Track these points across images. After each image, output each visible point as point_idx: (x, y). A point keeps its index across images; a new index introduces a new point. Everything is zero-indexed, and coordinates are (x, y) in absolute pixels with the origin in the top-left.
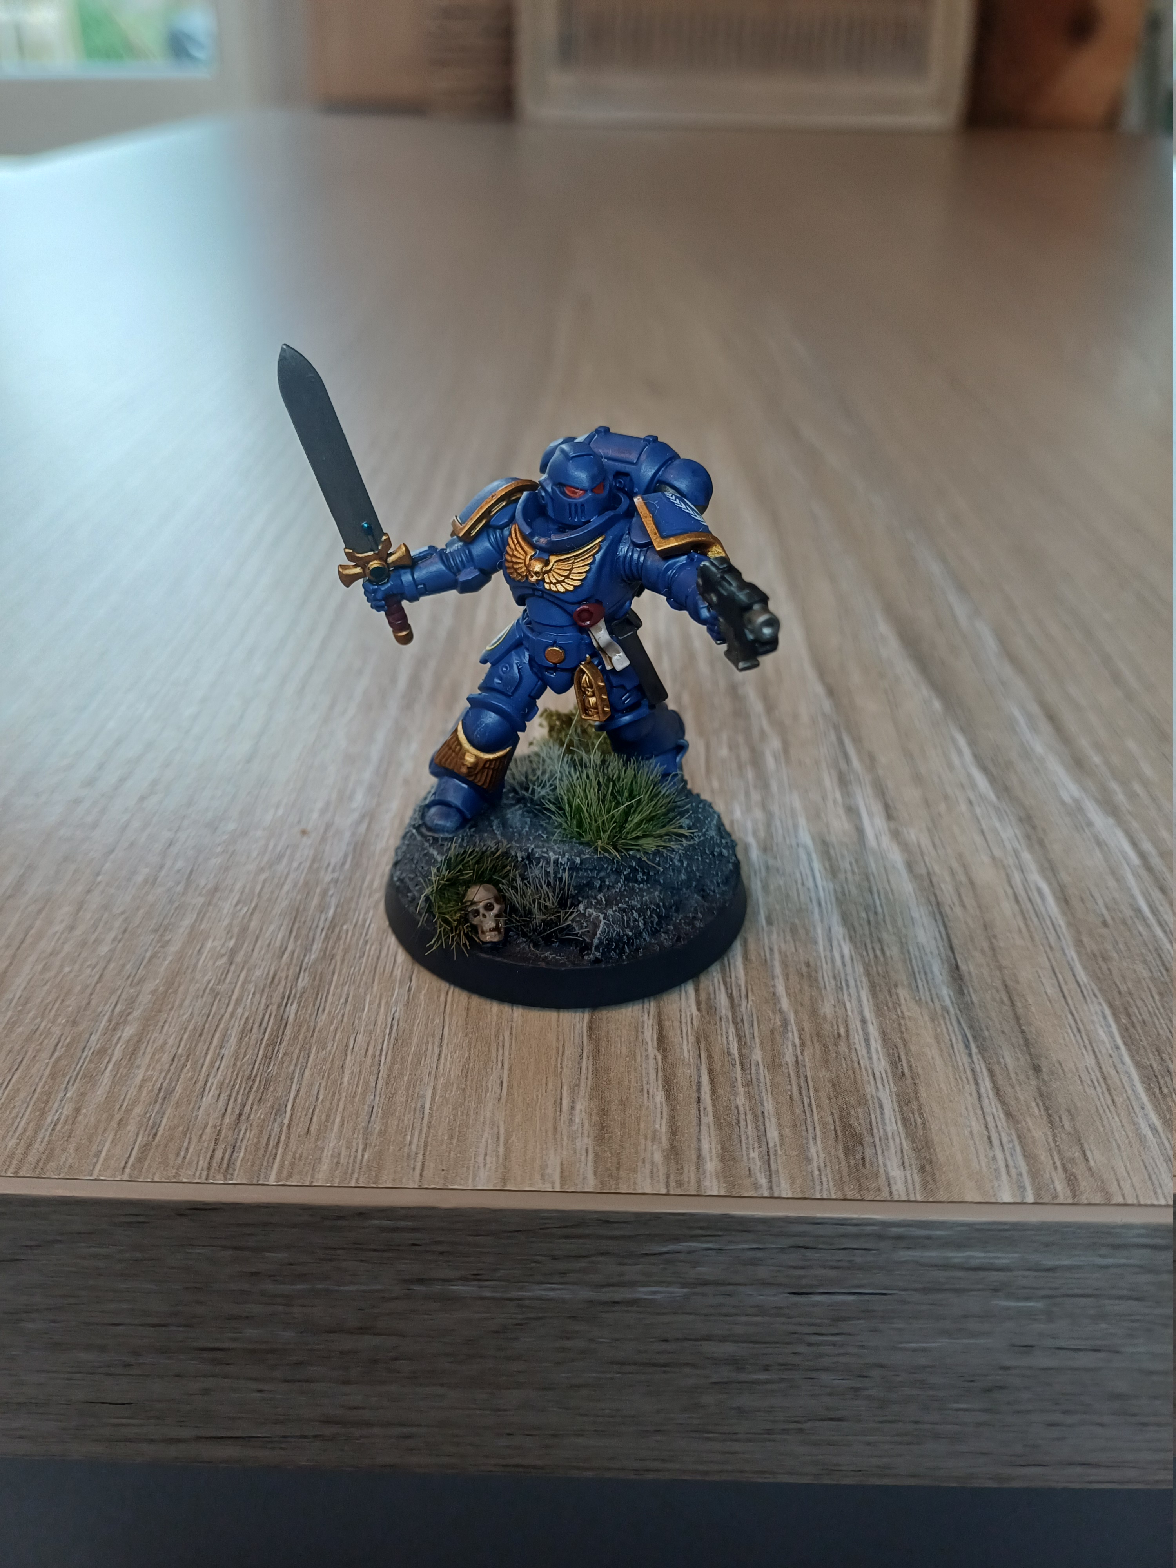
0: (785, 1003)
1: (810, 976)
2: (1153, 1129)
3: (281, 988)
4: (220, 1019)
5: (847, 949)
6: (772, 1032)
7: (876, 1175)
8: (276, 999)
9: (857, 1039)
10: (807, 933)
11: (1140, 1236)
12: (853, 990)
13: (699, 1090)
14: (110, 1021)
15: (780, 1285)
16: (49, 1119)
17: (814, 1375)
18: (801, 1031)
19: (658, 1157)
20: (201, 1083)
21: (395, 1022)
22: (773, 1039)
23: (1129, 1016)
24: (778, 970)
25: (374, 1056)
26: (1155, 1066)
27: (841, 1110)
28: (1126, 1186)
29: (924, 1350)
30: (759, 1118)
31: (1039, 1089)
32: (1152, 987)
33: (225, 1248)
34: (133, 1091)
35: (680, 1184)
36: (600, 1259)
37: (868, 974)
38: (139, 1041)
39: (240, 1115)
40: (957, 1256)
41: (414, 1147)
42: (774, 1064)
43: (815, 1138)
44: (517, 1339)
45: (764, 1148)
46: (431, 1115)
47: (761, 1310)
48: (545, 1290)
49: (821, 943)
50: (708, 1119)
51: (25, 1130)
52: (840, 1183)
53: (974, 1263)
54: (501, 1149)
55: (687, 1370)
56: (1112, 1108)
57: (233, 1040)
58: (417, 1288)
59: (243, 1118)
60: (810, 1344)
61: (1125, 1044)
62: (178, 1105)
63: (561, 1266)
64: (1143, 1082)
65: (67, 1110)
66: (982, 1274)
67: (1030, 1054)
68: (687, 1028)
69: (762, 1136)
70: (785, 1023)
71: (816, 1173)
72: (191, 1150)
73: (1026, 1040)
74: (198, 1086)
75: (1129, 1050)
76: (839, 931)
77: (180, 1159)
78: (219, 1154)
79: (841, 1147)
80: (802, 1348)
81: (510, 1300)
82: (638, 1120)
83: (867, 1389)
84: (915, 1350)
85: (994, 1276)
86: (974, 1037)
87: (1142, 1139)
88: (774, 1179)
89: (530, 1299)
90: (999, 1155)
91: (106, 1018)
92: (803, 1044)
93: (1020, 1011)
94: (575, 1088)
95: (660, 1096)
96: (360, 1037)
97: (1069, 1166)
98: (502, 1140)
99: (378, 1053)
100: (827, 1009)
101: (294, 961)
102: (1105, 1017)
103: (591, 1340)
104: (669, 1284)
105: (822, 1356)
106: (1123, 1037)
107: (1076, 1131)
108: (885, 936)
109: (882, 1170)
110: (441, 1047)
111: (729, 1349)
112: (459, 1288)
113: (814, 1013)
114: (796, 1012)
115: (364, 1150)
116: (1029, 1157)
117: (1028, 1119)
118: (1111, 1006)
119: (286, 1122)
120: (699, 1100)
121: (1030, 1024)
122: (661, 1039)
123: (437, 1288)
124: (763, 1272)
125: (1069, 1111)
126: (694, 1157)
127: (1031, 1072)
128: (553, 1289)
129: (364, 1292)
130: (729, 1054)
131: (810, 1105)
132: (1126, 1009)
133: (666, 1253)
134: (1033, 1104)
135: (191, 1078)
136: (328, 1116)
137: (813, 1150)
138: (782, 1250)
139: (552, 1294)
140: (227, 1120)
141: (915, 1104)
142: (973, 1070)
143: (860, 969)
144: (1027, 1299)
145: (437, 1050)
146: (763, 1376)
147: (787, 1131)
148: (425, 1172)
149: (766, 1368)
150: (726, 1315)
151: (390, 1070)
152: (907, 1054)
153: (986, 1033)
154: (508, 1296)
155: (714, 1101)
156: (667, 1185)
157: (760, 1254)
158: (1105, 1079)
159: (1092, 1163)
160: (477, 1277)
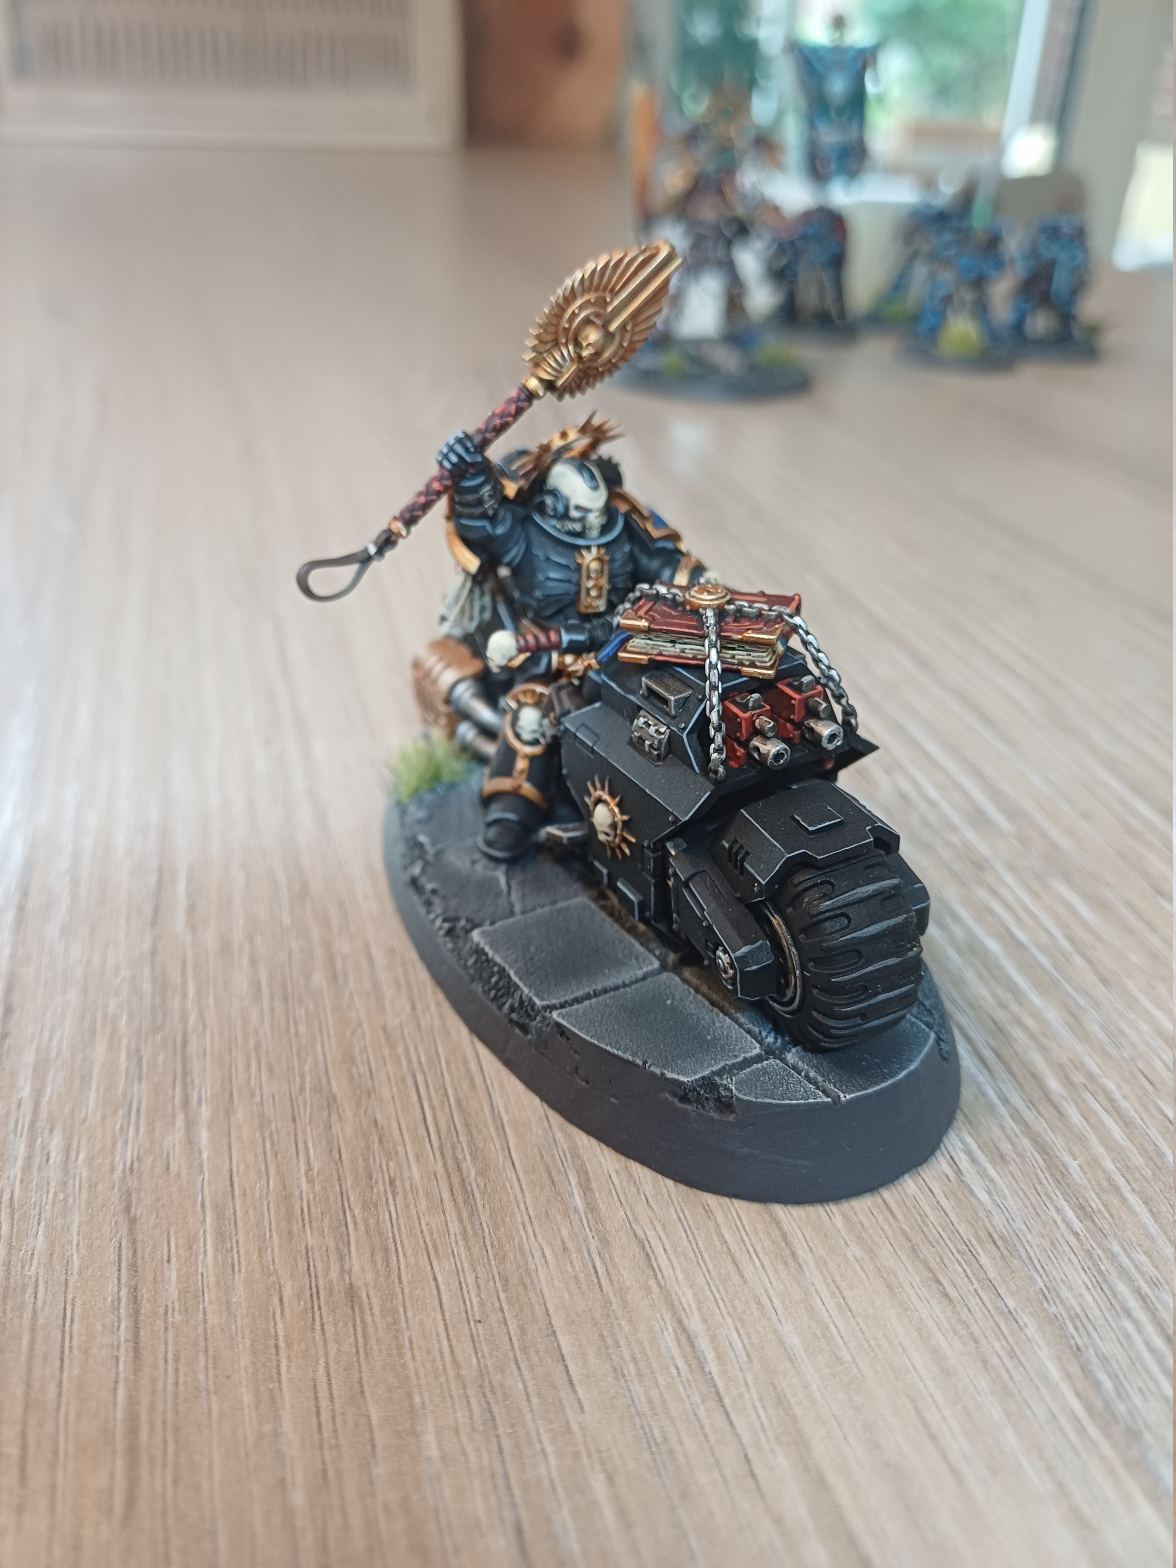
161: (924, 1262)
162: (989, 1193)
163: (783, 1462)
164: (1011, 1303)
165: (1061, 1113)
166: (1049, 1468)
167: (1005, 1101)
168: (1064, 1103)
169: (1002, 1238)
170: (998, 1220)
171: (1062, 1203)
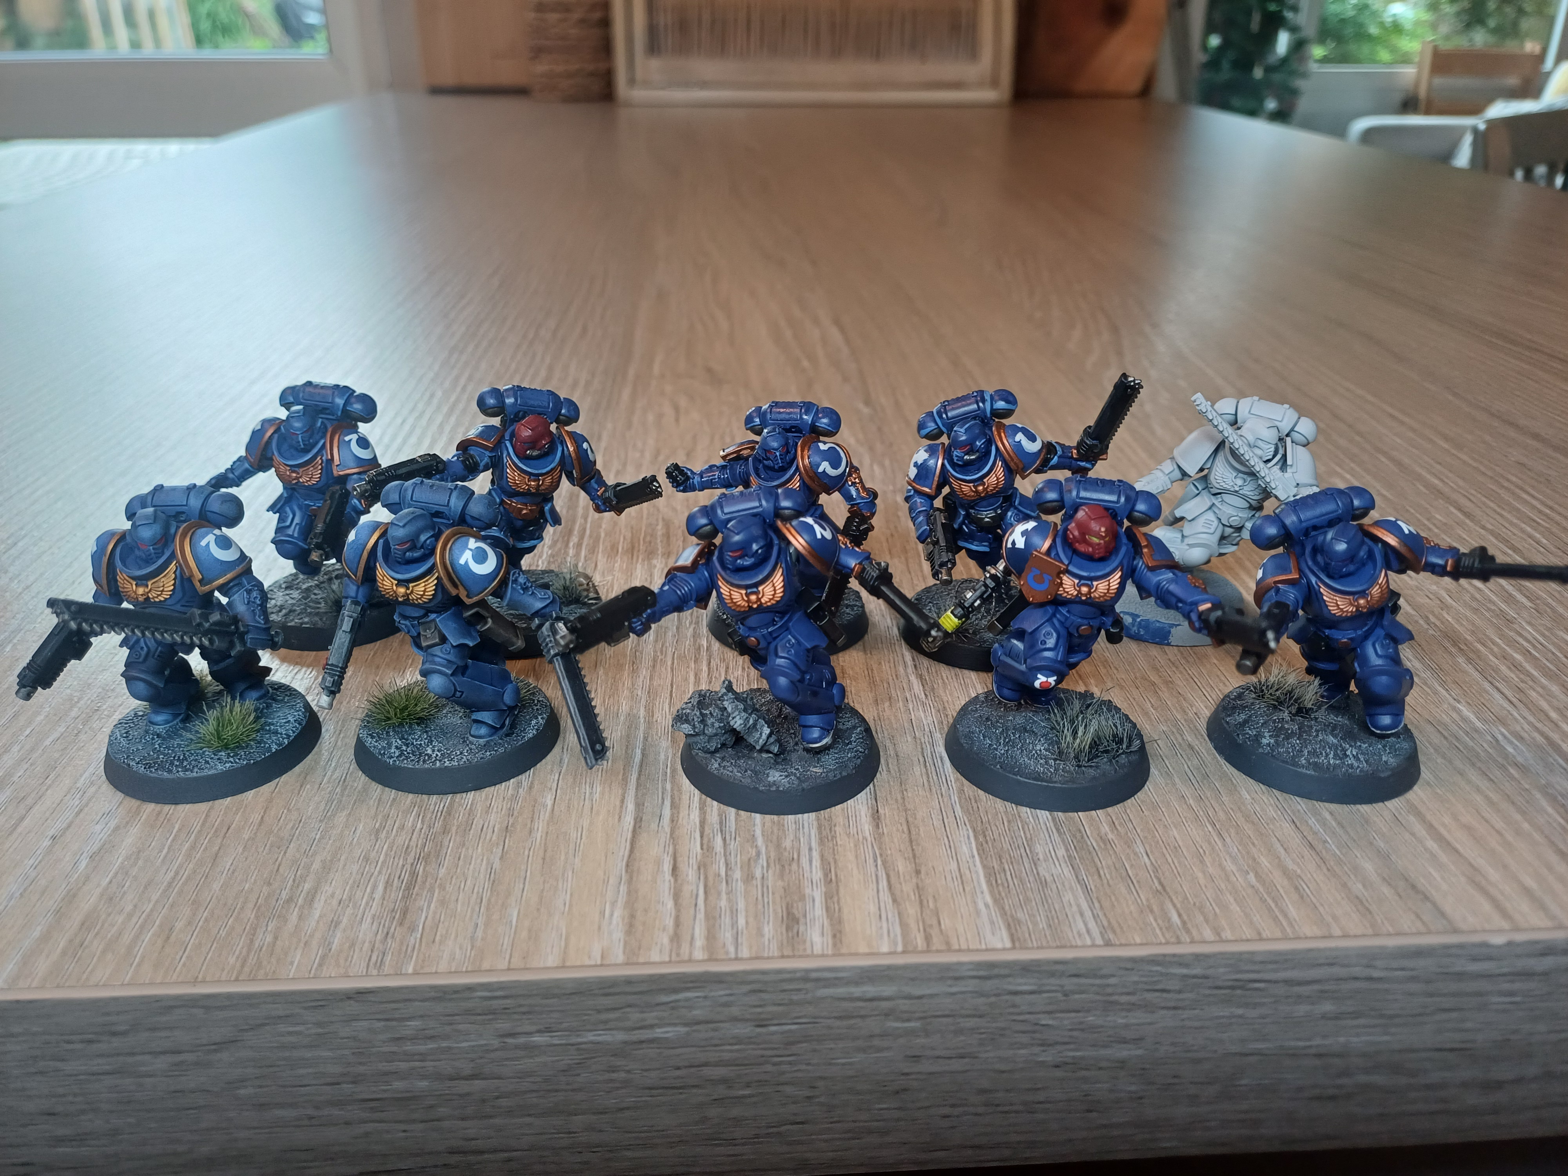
0: (757, 843)
2: (987, 905)
3: (413, 854)
4: (371, 876)
6: (749, 859)
7: (805, 942)
8: (410, 860)
9: (804, 861)
11: (969, 970)
13: (696, 899)
14: (294, 881)
15: (747, 1020)
16: (257, 945)
17: (780, 1088)
18: (768, 858)
20: (359, 916)
21: (493, 871)
22: (749, 864)
23: (985, 836)
25: (478, 893)
26: (996, 867)
27: (788, 904)
28: (962, 940)
29: (850, 1064)
30: (733, 913)
31: (917, 884)
32: (1004, 818)
33: (379, 1020)
34: (313, 924)
35: (678, 955)
36: (628, 1010)
38: (316, 892)
39: (388, 933)
40: (857, 991)
41: (505, 946)
42: (748, 879)
43: (768, 923)
44: (578, 1075)
45: (735, 931)
46: (516, 926)
47: (739, 1041)
48: (594, 1035)
50: (701, 915)
51: (241, 953)
52: (781, 947)
53: (869, 996)
54: (563, 944)
55: (695, 1091)
56: (963, 894)
57: (381, 888)
58: (510, 1040)
59: (390, 935)
60: (774, 1064)
61: (979, 854)
62: (344, 930)
63: (604, 1016)
64: (985, 877)
65: (269, 939)
66: (875, 1004)
67: (915, 863)
68: (693, 860)
69: (734, 924)
70: (758, 854)
71: (767, 943)
72: (355, 957)
73: (914, 856)
74: (358, 918)
75: (981, 858)
77: (348, 963)
78: (374, 958)
79: (784, 927)
80: (769, 1068)
81: (572, 1045)
82: (655, 918)
83: (817, 1097)
84: (843, 1064)
85: (884, 1005)
86: (881, 855)
87: (978, 913)
88: (740, 947)
89: (585, 1043)
90: (885, 925)
91: (291, 879)
92: (768, 867)
93: (913, 837)
94: (614, 904)
95: (670, 904)
96: (468, 882)
97: (928, 929)
98: (564, 937)
99: (481, 890)
100: (785, 844)
101: (422, 836)
102: (969, 838)
103: (629, 1072)
104: (675, 1025)
105: (784, 1073)
106: (978, 850)
107: (936, 908)
109: (808, 938)
110: (524, 883)
111: (721, 1072)
112: (537, 1039)
113: (779, 847)
114: (767, 848)
115: (471, 950)
116: (904, 925)
117: (907, 903)
118: (974, 831)
119: (419, 936)
120: (696, 905)
121: (918, 845)
123: (522, 1040)
124: (735, 1011)
125: (934, 897)
126: (689, 939)
127: (914, 875)
128: (600, 1035)
129: (473, 1046)
130: (719, 876)
131: (768, 903)
132: (984, 832)
133: (671, 1002)
134: (912, 894)
135: (353, 914)
136: (447, 931)
137: (766, 930)
138: (745, 994)
139: (600, 1039)
140: (379, 937)
141: (835, 899)
142: (877, 876)
144: (908, 1020)
145: (521, 886)
146: (747, 1092)
147: (751, 920)
148: (512, 960)
149: (748, 1085)
150: (716, 1045)
151: (489, 900)
152: (835, 868)
153: (889, 852)
154: (571, 1042)
155: (706, 905)
156: (670, 956)
157: (731, 998)
158: (961, 877)
159: (943, 926)
160: (548, 1030)
161: (1480, 769)
162: (1514, 749)
163: (1412, 818)
164: (1527, 787)
165: (1556, 725)
166: (1546, 837)
167: (1524, 718)
168: (1560, 723)
169: (1522, 765)
170: (1520, 759)
171: (1557, 757)
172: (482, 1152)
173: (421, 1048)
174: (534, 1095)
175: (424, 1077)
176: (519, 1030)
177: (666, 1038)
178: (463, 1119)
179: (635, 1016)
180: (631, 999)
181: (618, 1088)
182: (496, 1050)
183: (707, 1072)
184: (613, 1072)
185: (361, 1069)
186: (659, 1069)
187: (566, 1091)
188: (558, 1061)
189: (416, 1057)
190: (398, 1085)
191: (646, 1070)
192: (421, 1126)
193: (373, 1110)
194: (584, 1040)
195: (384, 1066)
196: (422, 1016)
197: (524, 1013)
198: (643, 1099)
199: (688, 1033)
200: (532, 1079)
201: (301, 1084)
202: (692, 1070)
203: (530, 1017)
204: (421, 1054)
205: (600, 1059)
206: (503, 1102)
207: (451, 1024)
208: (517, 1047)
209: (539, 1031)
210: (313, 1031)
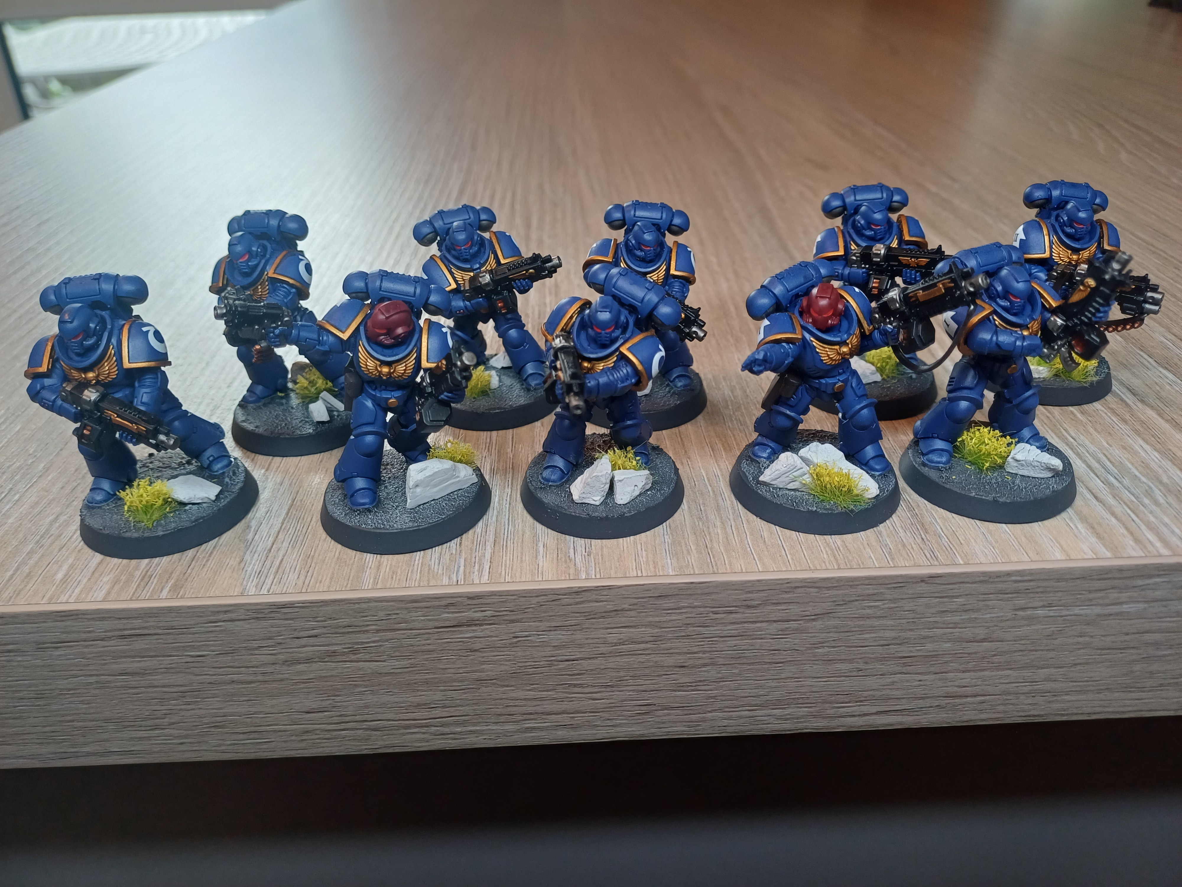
0: (1143, 479)
1: (1147, 467)
5: (1156, 454)
6: (1146, 491)
10: (1132, 449)
12: (1172, 471)
13: (1130, 516)
18: (1160, 490)
19: (1132, 543)
22: (1149, 494)
24: (1130, 466)
30: (1166, 525)
33: (936, 597)
37: (1175, 465)
41: (1016, 546)
42: (1157, 503)
44: (1056, 639)
48: (1080, 610)
49: (1140, 451)
50: (1143, 527)
54: (1058, 545)
55: (1132, 651)
58: (1021, 613)
59: (925, 540)
63: (1092, 596)
68: (1105, 492)
70: (1150, 488)
72: (913, 553)
76: (1147, 447)
77: (912, 558)
78: (928, 554)
81: (1061, 617)
82: (1111, 529)
89: (1071, 615)
92: (1165, 496)
95: (1114, 520)
100: (1165, 479)
103: (1092, 636)
104: (1139, 602)
108: (1171, 448)
111: (1157, 637)
112: (1039, 612)
113: (1161, 482)
114: (1152, 483)
115: (994, 549)
120: (1133, 520)
122: (1096, 498)
123: (1029, 612)
126: (1148, 542)
128: (1083, 609)
129: (993, 617)
130: (1133, 502)
133: (1144, 585)
139: (1082, 612)
143: (1169, 463)
146: (1167, 652)
148: (1029, 555)
149: (1170, 647)
150: (1161, 618)
154: (1061, 614)
155: (1141, 520)
156: (1143, 552)
160: (1050, 605)
172: (967, 696)
173: (956, 619)
174: (1020, 653)
175: (949, 640)
176: (1030, 605)
177: (1128, 612)
178: (963, 672)
179: (1114, 595)
180: (1116, 582)
181: (1079, 649)
182: (1008, 620)
183: (1147, 637)
184: (1081, 636)
185: (909, 634)
186: (1114, 635)
187: (1042, 650)
188: (1046, 628)
189: (951, 626)
190: (929, 646)
191: (1104, 636)
192: (933, 677)
193: (905, 665)
194: (1071, 613)
195: (925, 633)
196: (967, 595)
197: (1037, 593)
198: (1094, 657)
199: (1145, 609)
200: (1023, 642)
201: (863, 645)
202: (1137, 636)
203: (1042, 595)
204: (955, 623)
205: (1075, 627)
206: (996, 659)
207: (984, 601)
208: (1023, 618)
209: (1044, 606)
210: (886, 606)
